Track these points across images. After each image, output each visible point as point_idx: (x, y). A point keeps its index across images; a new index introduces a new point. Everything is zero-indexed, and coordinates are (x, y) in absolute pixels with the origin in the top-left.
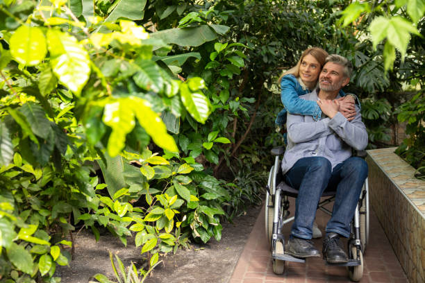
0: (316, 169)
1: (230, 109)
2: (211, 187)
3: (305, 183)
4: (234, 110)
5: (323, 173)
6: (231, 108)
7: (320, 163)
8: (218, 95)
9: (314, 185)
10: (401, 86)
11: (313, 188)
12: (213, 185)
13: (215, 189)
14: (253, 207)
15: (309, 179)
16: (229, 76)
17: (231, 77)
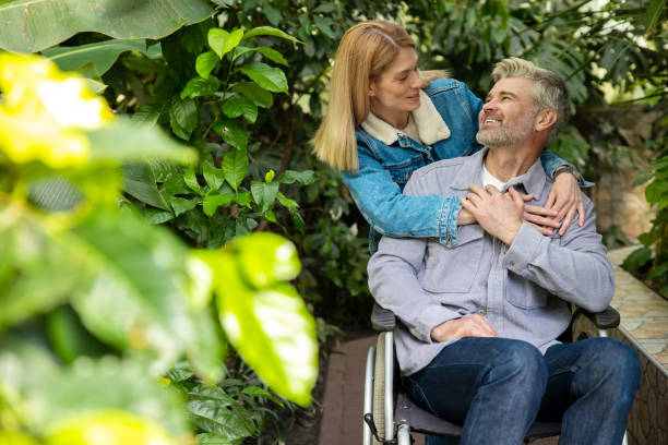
0: (508, 377)
1: (252, 203)
2: (210, 415)
3: (479, 415)
4: (265, 208)
5: (528, 387)
6: (257, 201)
7: (518, 360)
8: (218, 165)
9: (507, 418)
10: (602, 94)
11: (504, 427)
12: (217, 410)
13: (220, 420)
14: (298, 422)
15: (492, 403)
16: (247, 116)
17: (252, 118)
